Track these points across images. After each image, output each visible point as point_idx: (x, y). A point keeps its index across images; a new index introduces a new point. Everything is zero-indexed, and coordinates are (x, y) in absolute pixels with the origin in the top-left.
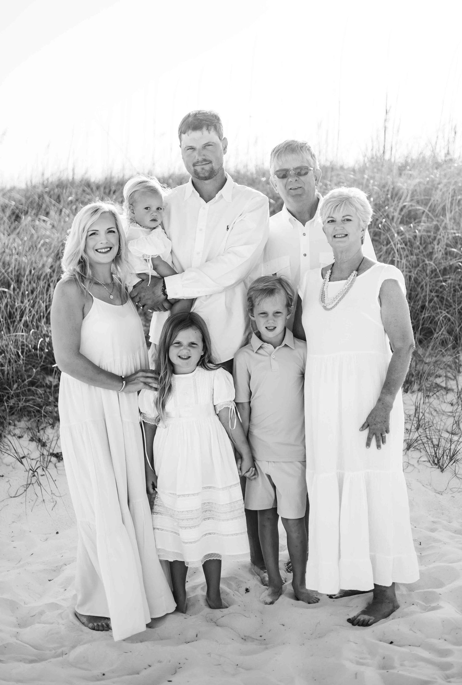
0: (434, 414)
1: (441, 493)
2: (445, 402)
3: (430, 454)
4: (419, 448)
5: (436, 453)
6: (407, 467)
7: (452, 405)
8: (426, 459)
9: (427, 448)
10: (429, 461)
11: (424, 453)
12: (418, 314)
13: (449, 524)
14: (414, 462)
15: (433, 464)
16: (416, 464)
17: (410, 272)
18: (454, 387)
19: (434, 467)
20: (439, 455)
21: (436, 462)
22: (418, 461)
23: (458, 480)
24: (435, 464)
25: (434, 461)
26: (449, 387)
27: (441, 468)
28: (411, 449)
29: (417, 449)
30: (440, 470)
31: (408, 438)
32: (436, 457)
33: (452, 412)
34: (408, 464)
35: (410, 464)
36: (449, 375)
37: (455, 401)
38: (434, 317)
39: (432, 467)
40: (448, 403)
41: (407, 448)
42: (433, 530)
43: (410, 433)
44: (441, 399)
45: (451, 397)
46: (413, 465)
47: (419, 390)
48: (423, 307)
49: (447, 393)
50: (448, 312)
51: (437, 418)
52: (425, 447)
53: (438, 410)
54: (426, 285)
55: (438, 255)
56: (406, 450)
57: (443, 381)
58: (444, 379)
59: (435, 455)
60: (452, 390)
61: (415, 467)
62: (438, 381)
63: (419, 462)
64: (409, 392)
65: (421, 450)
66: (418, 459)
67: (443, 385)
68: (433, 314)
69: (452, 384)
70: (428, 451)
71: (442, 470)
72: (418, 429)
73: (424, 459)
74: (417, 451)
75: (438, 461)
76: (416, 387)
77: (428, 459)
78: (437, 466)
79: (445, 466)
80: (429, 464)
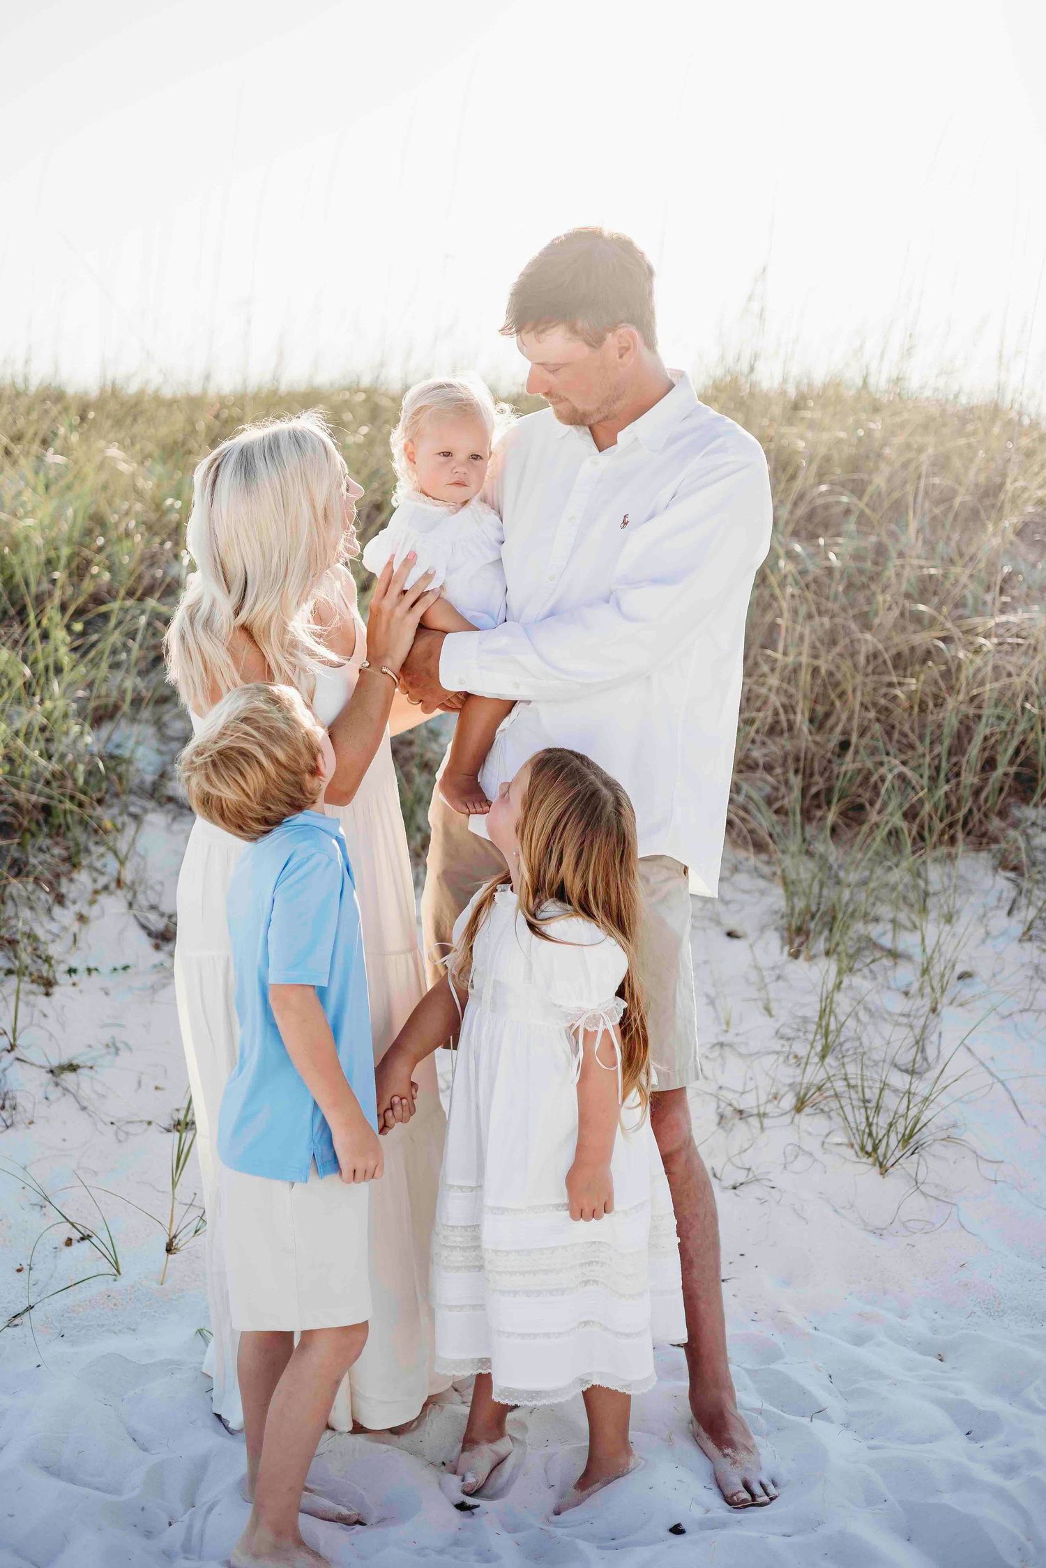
0: (864, 1016)
1: (880, 1232)
2: (889, 988)
3: (853, 1125)
4: (826, 1109)
5: (870, 1125)
6: (796, 1157)
7: (906, 994)
8: (845, 1140)
9: (848, 1109)
10: (852, 1146)
11: (838, 1120)
12: (830, 761)
13: (900, 1320)
14: (812, 1145)
15: (860, 1154)
16: (818, 1153)
17: (816, 657)
18: (916, 952)
19: (864, 1160)
20: (879, 1132)
21: (869, 1148)
22: (823, 1143)
23: (922, 1198)
24: (867, 1153)
25: (863, 1148)
26: (901, 946)
27: (881, 1165)
28: (807, 1110)
29: (822, 1111)
30: (877, 1168)
31: (799, 1079)
32: (870, 1134)
33: (908, 1016)
34: (797, 1149)
35: (803, 1151)
36: (902, 917)
37: (914, 989)
38: (870, 773)
39: (858, 1160)
40: (898, 990)
41: (796, 1106)
42: (860, 1340)
43: (805, 1069)
44: (880, 979)
45: (906, 974)
46: (811, 1154)
47: (827, 953)
48: (844, 745)
49: (895, 964)
50: (904, 763)
51: (870, 1028)
52: (842, 1107)
53: (873, 1009)
54: (854, 691)
55: (885, 619)
56: (793, 1112)
57: (884, 933)
58: (889, 926)
59: (867, 1131)
60: (909, 958)
61: (815, 1160)
62: (874, 931)
63: (826, 1146)
64: (802, 957)
65: (832, 1114)
66: (821, 1139)
67: (886, 941)
68: (869, 764)
69: (908, 942)
70: (851, 1118)
71: (884, 1169)
72: (823, 1057)
73: (839, 1138)
74: (822, 1115)
75: (875, 1148)
76: (820, 945)
77: (849, 1138)
78: (871, 1160)
79: (892, 1160)
80: (850, 1153)
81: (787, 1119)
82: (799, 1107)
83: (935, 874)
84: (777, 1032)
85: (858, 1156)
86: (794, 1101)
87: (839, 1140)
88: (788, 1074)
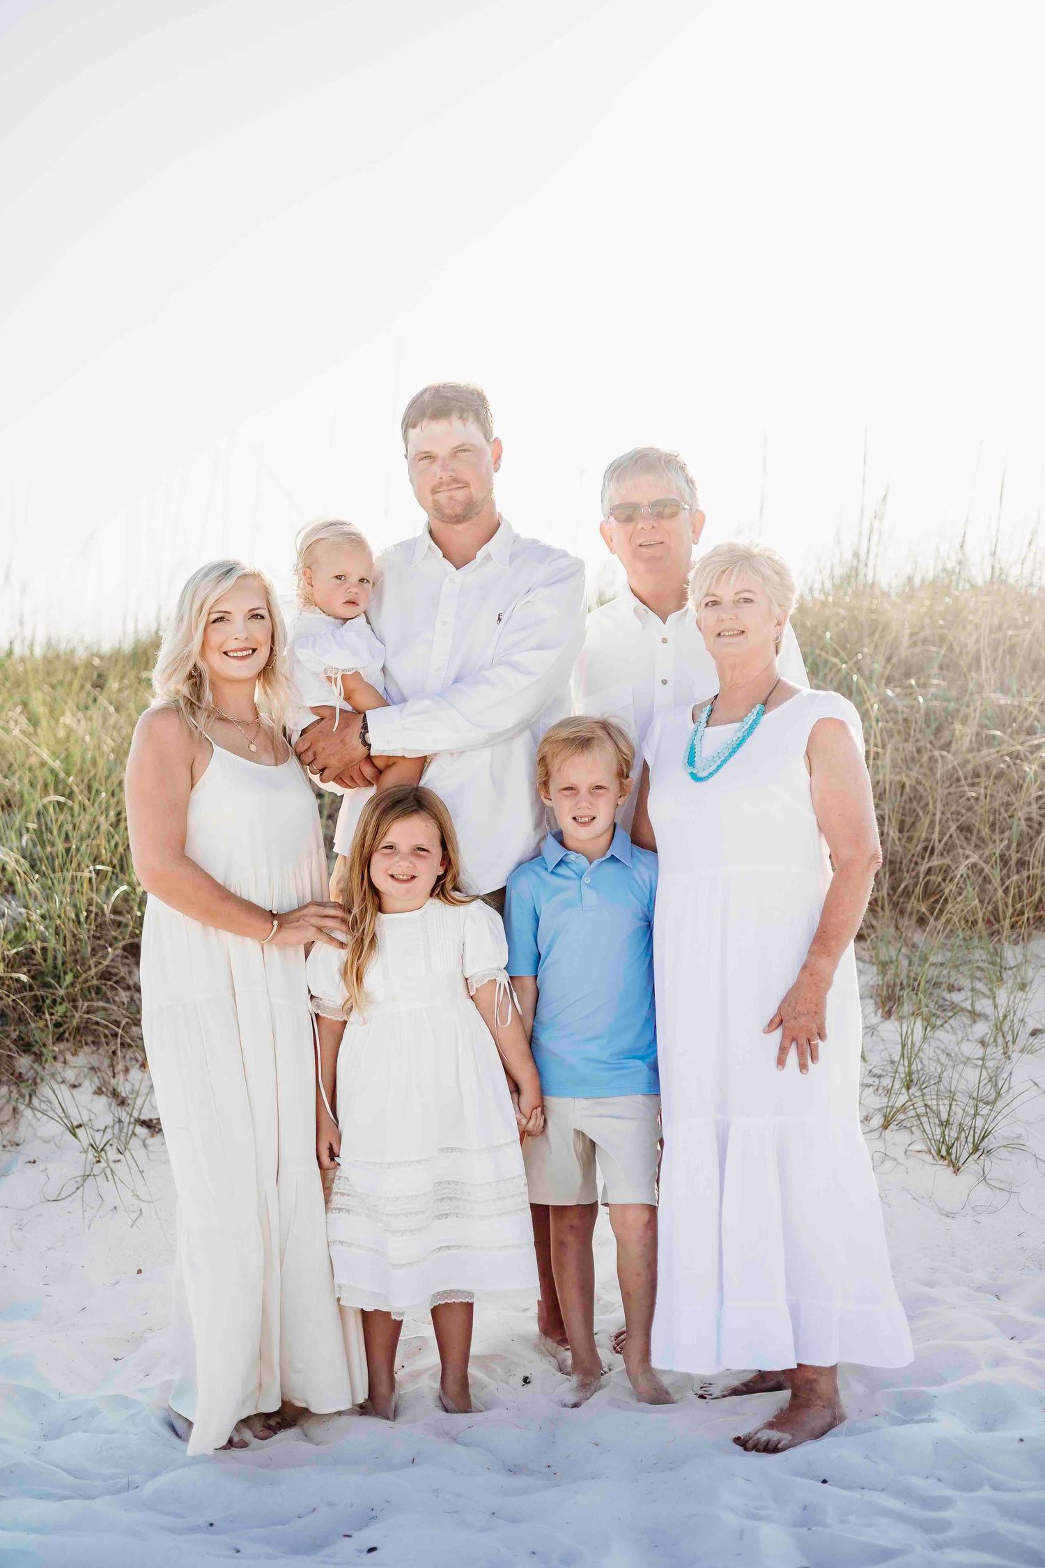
0: (946, 1061)
1: (953, 1216)
2: (968, 1040)
3: (930, 1137)
4: (908, 1126)
5: (943, 1135)
6: (882, 1163)
7: (984, 1044)
8: (925, 1148)
9: (926, 1126)
10: (931, 1153)
11: (918, 1134)
14: (897, 1152)
15: (936, 1157)
16: (902, 1158)
18: (990, 1011)
19: (941, 1162)
20: (951, 1138)
21: (944, 1153)
22: (906, 1151)
23: (989, 1190)
24: (942, 1157)
25: (939, 1151)
27: (954, 1166)
28: (892, 1127)
29: (904, 1127)
30: (951, 1168)
31: (885, 1104)
32: (944, 1141)
33: (984, 1059)
34: (883, 1156)
35: (889, 1157)
36: (979, 986)
37: (989, 1039)
39: (935, 1163)
40: (975, 1041)
41: (884, 1125)
43: (890, 1095)
44: (959, 1032)
45: (983, 1029)
46: (896, 1160)
47: (914, 1014)
49: (974, 1021)
51: (950, 1069)
52: (922, 1124)
53: (952, 1054)
56: (881, 1130)
57: (965, 999)
58: (969, 994)
59: (941, 1139)
60: (985, 1016)
61: (900, 1164)
62: (956, 997)
63: (909, 1154)
64: (893, 1017)
65: (914, 1129)
66: (905, 1147)
67: (966, 1005)
69: (984, 1005)
70: (929, 1131)
71: (957, 1170)
72: (908, 1088)
73: (919, 1146)
74: (904, 1130)
75: (949, 1154)
76: (907, 1008)
77: (927, 1145)
78: (946, 1162)
79: (962, 1161)
80: (928, 1158)
81: (876, 1134)
82: (885, 1127)
83: (1011, 954)
84: (870, 1071)
85: (935, 1160)
86: (882, 1121)
87: (919, 1148)
88: (877, 1102)
